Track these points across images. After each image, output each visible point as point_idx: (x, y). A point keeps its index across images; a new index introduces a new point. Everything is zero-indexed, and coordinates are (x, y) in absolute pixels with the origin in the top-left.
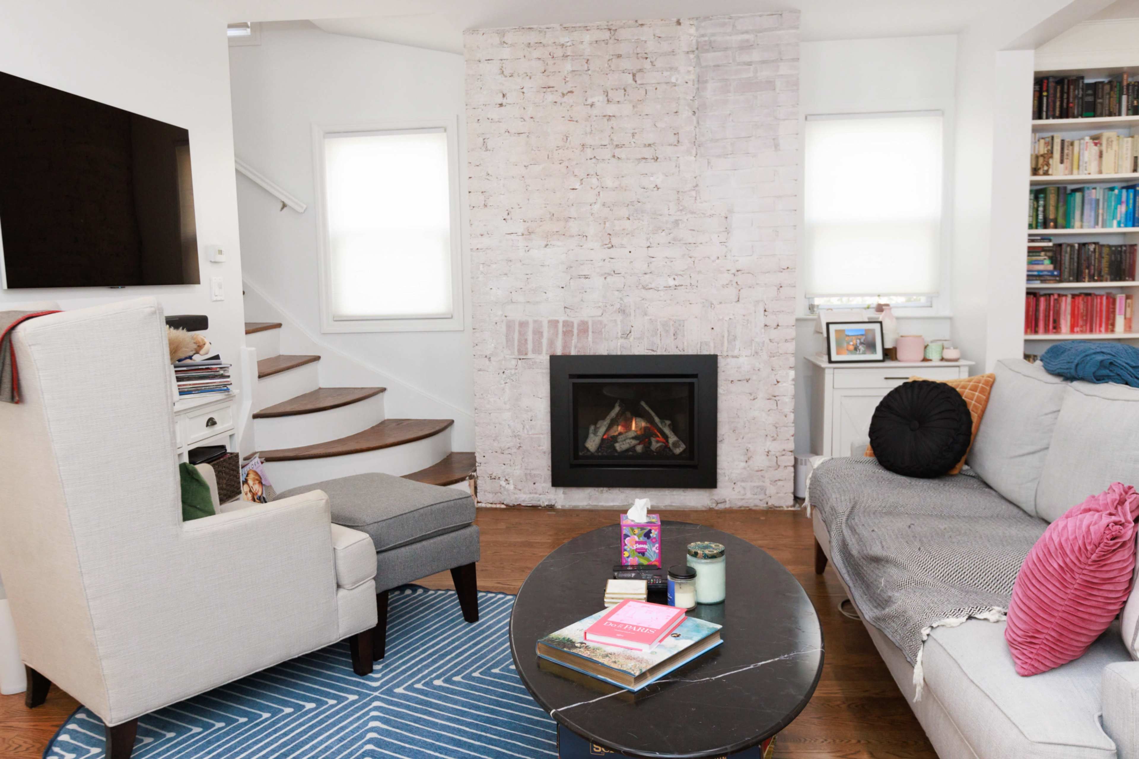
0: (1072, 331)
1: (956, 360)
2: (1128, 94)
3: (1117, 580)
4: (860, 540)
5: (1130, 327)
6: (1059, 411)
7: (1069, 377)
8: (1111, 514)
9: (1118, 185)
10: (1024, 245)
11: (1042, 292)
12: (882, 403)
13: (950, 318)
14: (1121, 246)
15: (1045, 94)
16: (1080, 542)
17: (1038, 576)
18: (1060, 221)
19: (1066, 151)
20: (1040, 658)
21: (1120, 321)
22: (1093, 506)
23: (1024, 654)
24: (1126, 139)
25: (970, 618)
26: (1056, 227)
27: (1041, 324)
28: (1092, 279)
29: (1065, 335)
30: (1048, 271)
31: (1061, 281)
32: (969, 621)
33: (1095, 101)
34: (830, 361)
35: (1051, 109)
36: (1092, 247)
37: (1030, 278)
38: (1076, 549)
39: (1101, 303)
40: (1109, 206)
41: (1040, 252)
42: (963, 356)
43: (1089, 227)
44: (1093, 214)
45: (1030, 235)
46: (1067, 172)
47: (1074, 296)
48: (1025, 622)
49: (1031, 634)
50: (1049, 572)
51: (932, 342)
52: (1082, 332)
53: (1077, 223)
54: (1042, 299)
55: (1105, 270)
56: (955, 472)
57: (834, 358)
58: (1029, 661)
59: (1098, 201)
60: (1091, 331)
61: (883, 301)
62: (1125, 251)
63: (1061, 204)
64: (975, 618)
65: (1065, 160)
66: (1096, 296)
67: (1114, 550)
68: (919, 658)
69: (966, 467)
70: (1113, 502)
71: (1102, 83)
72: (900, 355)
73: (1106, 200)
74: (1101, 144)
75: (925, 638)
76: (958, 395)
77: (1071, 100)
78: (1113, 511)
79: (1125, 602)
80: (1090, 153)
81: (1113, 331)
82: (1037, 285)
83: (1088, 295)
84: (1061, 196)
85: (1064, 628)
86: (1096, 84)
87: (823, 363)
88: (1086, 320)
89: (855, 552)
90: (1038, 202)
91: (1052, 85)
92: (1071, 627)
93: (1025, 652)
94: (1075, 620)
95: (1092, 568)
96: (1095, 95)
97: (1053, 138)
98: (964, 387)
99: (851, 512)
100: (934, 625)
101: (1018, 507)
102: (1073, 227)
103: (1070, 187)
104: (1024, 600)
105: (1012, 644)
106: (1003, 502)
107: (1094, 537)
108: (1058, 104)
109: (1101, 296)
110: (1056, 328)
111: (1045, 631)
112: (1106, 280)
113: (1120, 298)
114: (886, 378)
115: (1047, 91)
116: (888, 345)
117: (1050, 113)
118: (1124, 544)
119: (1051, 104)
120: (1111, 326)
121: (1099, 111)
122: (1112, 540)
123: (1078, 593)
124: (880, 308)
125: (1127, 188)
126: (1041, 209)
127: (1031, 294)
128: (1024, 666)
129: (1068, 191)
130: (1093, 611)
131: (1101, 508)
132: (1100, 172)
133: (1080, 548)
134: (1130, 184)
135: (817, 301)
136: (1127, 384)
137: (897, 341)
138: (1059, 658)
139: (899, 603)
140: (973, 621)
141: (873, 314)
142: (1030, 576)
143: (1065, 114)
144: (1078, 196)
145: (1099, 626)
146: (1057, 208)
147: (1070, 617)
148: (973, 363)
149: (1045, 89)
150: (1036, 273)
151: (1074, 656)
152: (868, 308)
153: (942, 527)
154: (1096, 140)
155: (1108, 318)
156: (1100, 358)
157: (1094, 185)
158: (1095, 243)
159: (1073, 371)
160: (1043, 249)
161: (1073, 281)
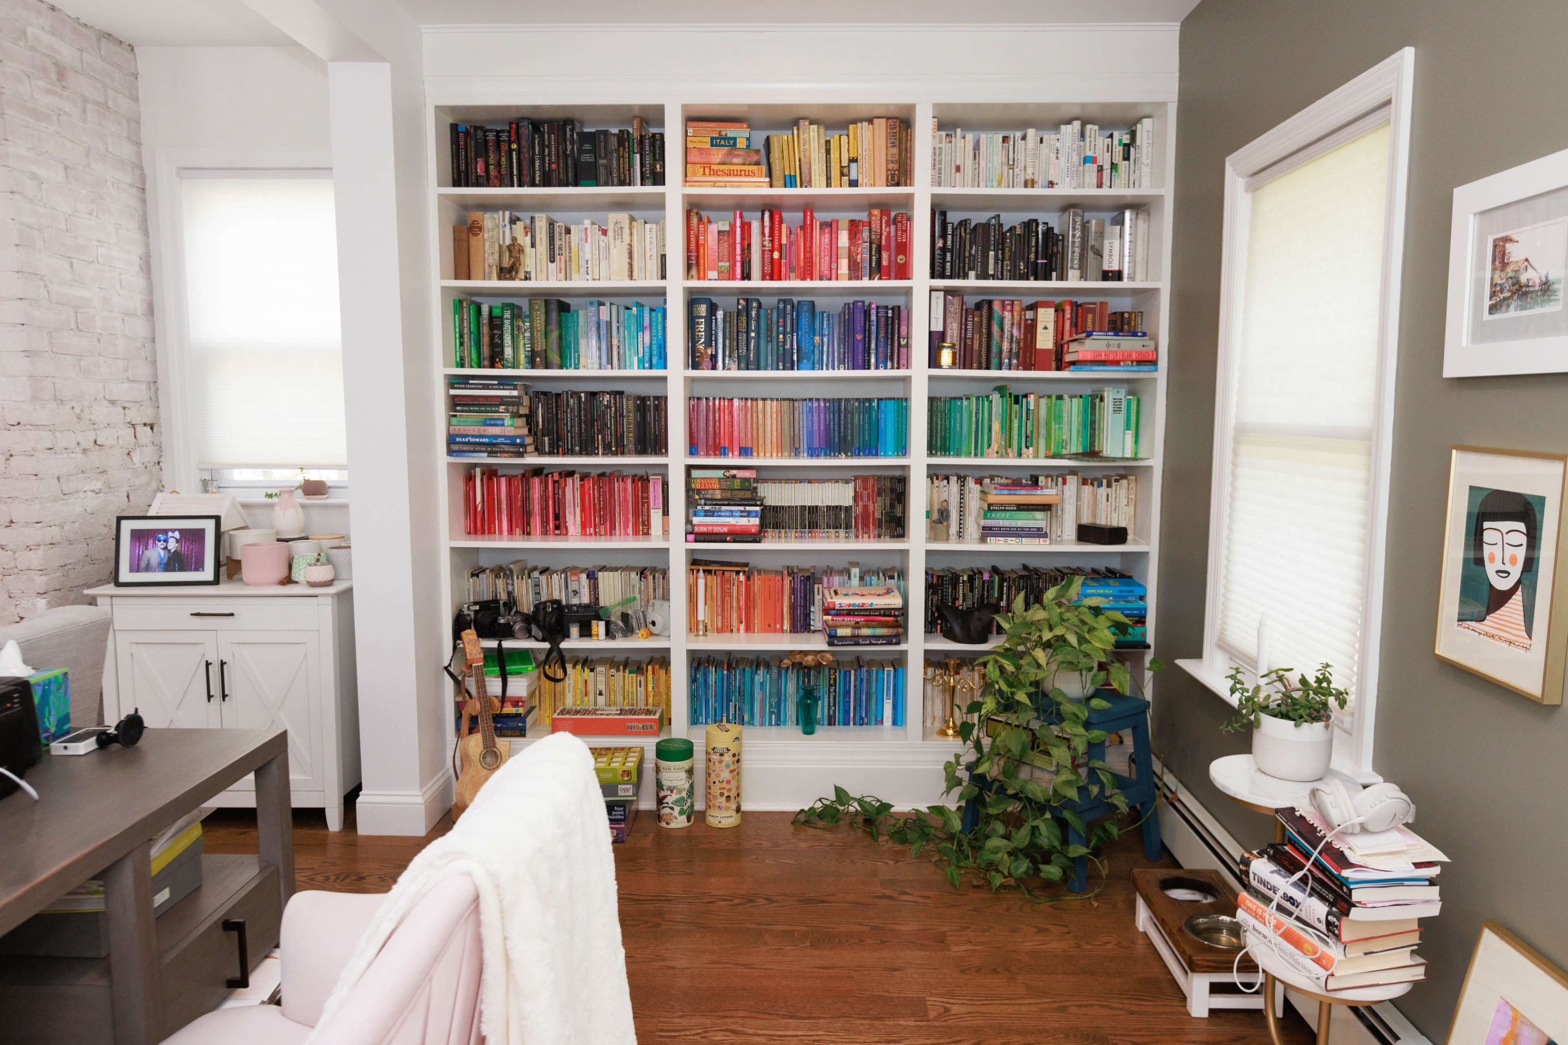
1: (328, 584)
5: (668, 530)
11: (530, 471)
14: (649, 398)
15: (513, 146)
18: (554, 355)
19: (557, 243)
21: (656, 519)
24: (647, 226)
26: (545, 365)
28: (607, 450)
29: (573, 542)
30: (520, 437)
33: (595, 162)
35: (524, 171)
36: (607, 399)
39: (625, 490)
41: (498, 405)
43: (597, 367)
44: (603, 345)
46: (560, 276)
47: (583, 478)
52: (598, 535)
53: (582, 360)
55: (627, 438)
59: (609, 323)
60: (612, 536)
61: (314, 476)
62: (657, 406)
63: (552, 326)
65: (557, 258)
66: (617, 478)
71: (603, 130)
73: (622, 324)
77: (558, 158)
80: (590, 245)
81: (647, 533)
82: (486, 459)
83: (605, 476)
84: (553, 315)
86: (597, 134)
88: (605, 515)
90: (523, 323)
91: (524, 132)
96: (594, 151)
97: (534, 219)
102: (577, 367)
108: (537, 163)
109: (624, 480)
110: (560, 527)
112: (631, 453)
113: (654, 482)
115: (517, 142)
117: (524, 178)
120: (643, 528)
121: (602, 178)
126: (527, 334)
144: (582, 314)
146: (546, 334)
149: (513, 138)
150: (486, 440)
154: (600, 222)
155: (636, 514)
158: (610, 392)
160: (501, 401)
161: (580, 454)
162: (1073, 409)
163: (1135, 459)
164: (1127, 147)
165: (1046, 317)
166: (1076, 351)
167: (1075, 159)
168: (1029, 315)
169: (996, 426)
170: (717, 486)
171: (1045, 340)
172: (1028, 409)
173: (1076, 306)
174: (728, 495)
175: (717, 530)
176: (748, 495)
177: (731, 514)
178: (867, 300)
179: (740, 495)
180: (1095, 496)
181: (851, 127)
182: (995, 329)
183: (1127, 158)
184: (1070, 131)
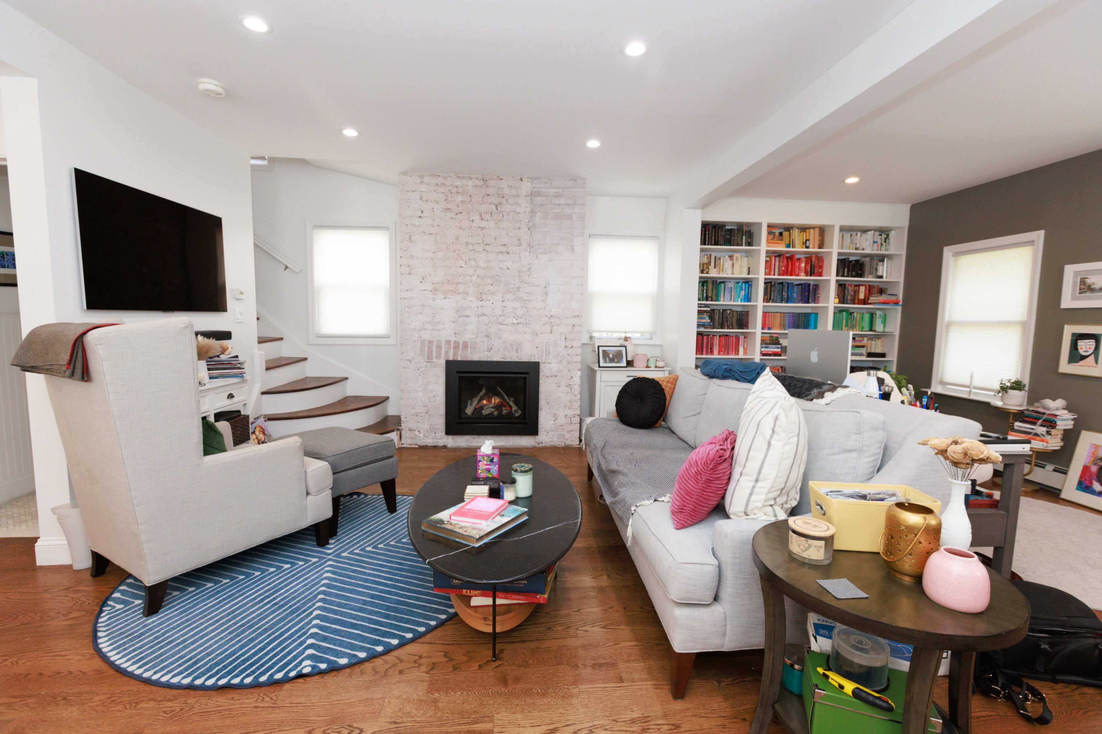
0: (719, 354)
1: (663, 367)
2: (745, 235)
3: (722, 478)
4: (607, 462)
5: (746, 353)
6: (706, 394)
7: (711, 377)
8: (721, 445)
9: (741, 281)
10: (696, 309)
11: (705, 334)
12: (622, 389)
13: (661, 346)
14: (742, 312)
15: (707, 232)
16: (705, 459)
17: (685, 477)
18: (714, 297)
19: (717, 262)
20: (685, 520)
21: (741, 349)
22: (713, 441)
23: (678, 518)
24: (745, 258)
25: (655, 500)
26: (712, 300)
27: (705, 350)
28: (728, 328)
29: (716, 356)
30: (708, 323)
31: (714, 328)
32: (655, 502)
33: (730, 238)
34: (599, 367)
35: (710, 240)
36: (729, 312)
37: (699, 326)
38: (703, 463)
39: (733, 340)
40: (737, 292)
41: (704, 313)
42: (666, 365)
43: (727, 301)
44: (729, 295)
45: (699, 304)
46: (717, 273)
47: (720, 336)
48: (678, 501)
49: (681, 507)
50: (690, 474)
51: (651, 358)
52: (724, 354)
53: (722, 299)
54: (705, 337)
55: (735, 324)
56: (658, 425)
57: (602, 365)
58: (680, 521)
59: (731, 288)
60: (728, 354)
61: (628, 335)
62: (744, 314)
63: (714, 289)
64: (658, 501)
65: (716, 267)
66: (731, 336)
67: (720, 463)
68: (630, 523)
69: (663, 423)
70: (723, 439)
71: (734, 229)
72: (635, 364)
73: (736, 288)
74: (733, 260)
75: (633, 512)
76: (660, 385)
77: (719, 236)
78: (722, 443)
79: (726, 490)
80: (728, 264)
81: (738, 354)
82: (702, 329)
83: (726, 336)
84: (715, 285)
85: (697, 503)
86: (731, 229)
87: (596, 368)
88: (726, 349)
89: (604, 468)
90: (703, 287)
91: (710, 228)
92: (700, 503)
93: (679, 517)
94: (703, 500)
95: (710, 472)
96: (730, 235)
97: (711, 255)
98: (663, 381)
99: (604, 447)
100: (638, 505)
101: (687, 443)
102: (720, 301)
103: (719, 281)
104: (679, 490)
105: (673, 513)
106: (680, 441)
107: (711, 456)
108: (713, 238)
109: (733, 337)
110: (712, 352)
111: (688, 505)
112: (735, 329)
113: (741, 338)
114: (628, 376)
115: (708, 231)
116: (629, 359)
117: (710, 243)
118: (725, 460)
119: (710, 238)
120: (737, 352)
121: (732, 243)
122: (719, 457)
123: (703, 485)
124: (626, 339)
125: (745, 282)
126: (705, 291)
127: (699, 334)
128: (678, 524)
129: (718, 283)
130: (710, 494)
131: (717, 442)
132: (733, 274)
133: (704, 462)
134: (746, 281)
135: (595, 334)
136: (737, 380)
137: (634, 357)
138: (694, 519)
139: (623, 493)
140: (657, 502)
141: (622, 342)
142: (682, 477)
143: (716, 243)
144: (722, 285)
145: (714, 502)
146: (712, 291)
147: (700, 498)
148: (671, 369)
149: (707, 230)
150: (702, 324)
151: (702, 518)
152: (620, 339)
153: (648, 454)
154: (731, 257)
155: (736, 348)
156: (725, 367)
157: (731, 280)
158: (730, 310)
159: (713, 373)
160: (705, 311)
161: (720, 329)
162: (867, 317)
163: (883, 332)
164: (886, 239)
165: (862, 289)
166: (872, 299)
167: (872, 242)
168: (856, 288)
169: (844, 322)
170: (768, 339)
171: (862, 296)
172: (854, 317)
173: (870, 286)
174: (771, 342)
175: (769, 353)
176: (777, 342)
177: (773, 348)
178: (809, 282)
179: (775, 342)
180: (871, 344)
181: (808, 230)
182: (846, 291)
183: (885, 242)
184: (870, 233)
